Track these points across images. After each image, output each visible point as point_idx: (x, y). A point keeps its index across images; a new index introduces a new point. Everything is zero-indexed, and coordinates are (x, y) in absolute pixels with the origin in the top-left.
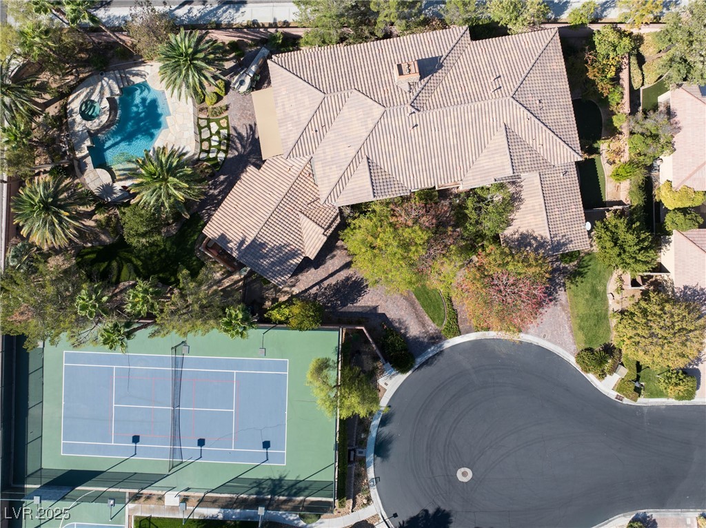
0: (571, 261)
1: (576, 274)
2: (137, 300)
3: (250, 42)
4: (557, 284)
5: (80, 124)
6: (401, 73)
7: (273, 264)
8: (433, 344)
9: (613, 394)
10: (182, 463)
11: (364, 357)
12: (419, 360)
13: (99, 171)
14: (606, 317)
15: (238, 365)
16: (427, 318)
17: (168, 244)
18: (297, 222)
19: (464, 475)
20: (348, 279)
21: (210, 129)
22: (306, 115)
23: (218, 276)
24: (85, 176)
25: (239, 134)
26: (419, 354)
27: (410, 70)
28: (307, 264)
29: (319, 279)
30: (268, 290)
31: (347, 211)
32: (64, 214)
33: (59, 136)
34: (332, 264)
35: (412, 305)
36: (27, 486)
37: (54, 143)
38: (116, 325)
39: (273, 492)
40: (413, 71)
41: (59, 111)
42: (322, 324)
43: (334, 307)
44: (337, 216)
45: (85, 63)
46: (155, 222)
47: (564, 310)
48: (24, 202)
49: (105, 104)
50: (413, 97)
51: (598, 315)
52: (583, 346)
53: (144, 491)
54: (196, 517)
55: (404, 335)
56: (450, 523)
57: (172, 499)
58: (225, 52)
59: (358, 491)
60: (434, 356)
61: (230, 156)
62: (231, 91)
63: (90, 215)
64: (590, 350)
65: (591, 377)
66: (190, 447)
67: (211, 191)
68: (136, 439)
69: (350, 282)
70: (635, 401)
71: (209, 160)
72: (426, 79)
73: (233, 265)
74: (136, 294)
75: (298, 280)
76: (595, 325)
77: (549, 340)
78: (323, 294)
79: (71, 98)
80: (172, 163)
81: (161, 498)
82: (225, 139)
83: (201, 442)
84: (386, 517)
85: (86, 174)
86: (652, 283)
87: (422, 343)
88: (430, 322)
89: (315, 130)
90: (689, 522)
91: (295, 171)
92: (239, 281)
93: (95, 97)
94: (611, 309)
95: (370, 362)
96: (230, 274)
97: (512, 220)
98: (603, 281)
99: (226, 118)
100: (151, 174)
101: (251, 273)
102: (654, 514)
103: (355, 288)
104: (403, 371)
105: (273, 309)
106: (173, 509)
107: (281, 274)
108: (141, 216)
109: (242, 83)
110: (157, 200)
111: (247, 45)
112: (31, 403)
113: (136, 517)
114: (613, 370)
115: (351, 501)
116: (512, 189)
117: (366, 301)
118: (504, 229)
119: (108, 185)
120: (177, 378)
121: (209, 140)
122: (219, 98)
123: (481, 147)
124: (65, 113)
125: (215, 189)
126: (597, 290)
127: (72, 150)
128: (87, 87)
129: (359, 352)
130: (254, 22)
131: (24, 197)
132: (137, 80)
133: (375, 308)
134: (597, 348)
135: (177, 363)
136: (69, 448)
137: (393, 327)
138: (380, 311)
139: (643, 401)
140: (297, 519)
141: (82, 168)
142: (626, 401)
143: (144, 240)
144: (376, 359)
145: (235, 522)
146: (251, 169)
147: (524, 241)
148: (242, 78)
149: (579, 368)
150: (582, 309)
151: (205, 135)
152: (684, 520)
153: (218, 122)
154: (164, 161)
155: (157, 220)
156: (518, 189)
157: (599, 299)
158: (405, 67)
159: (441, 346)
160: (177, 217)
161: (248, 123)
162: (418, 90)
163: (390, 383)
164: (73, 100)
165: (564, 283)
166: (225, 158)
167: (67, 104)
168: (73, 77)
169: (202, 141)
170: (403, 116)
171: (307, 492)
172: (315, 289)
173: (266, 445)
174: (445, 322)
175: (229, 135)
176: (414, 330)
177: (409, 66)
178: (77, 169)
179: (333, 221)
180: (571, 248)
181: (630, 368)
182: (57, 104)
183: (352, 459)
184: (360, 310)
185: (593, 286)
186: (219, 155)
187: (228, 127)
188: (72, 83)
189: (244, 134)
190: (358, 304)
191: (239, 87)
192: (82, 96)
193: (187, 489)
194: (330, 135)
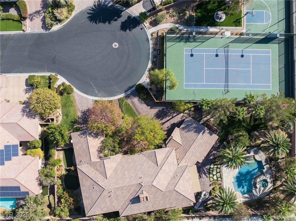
0: (77, 127)
1: (75, 122)
2: (242, 112)
3: (202, 211)
4: (81, 118)
5: (268, 178)
7: (191, 125)
8: (128, 95)
9: (59, 77)
10: (224, 48)
11: (155, 90)
12: (134, 88)
13: (260, 160)
14: (62, 107)
15: (203, 86)
16: (131, 105)
17: (232, 131)
18: (183, 141)
19: (115, 45)
20: (162, 119)
21: (217, 177)
22: (181, 182)
23: (212, 119)
24: (265, 157)
25: (205, 175)
26: (134, 91)
27: (144, 198)
28: (178, 125)
29: (173, 119)
30: (193, 115)
31: (163, 145)
32: (271, 143)
33: (276, 173)
34: (168, 125)
35: (137, 110)
36: (284, 37)
37: (278, 170)
38: (249, 103)
39: (189, 37)
41: (276, 183)
42: (172, 102)
43: (167, 108)
44: (167, 144)
45: (266, 202)
46: (237, 140)
47: (79, 109)
48: (286, 147)
49: (258, 186)
50: (141, 189)
51: (65, 107)
52: (71, 95)
53: (238, 37)
54: (218, 27)
55: (140, 98)
56: (120, 26)
57: (228, 34)
58: (212, 207)
59: (156, 38)
60: (128, 90)
61: (209, 166)
62: (209, 191)
63: (263, 142)
64: (68, 94)
65: (67, 83)
66: (221, 54)
67: (215, 152)
68: (242, 56)
69: (161, 118)
70: (51, 75)
71: (217, 165)
73: (206, 124)
75: (181, 118)
76: (66, 103)
77: (84, 97)
78: (171, 113)
79: (272, 188)
80: (231, 163)
81: (232, 34)
82: (211, 173)
83: (217, 56)
84: (145, 28)
85: (265, 159)
86: (45, 119)
87: (133, 95)
88: (130, 103)
89: (177, 176)
90: (30, 29)
91: (184, 161)
92: (204, 118)
93: (262, 188)
94: (61, 109)
95: (152, 88)
96: (207, 121)
97: (101, 143)
98: (64, 120)
99: (210, 181)
100: (239, 158)
101: (199, 121)
102: (43, 31)
103: (159, 116)
104: (140, 84)
105: (191, 108)
106: (227, 30)
107: (188, 121)
108: (242, 143)
109: (205, 195)
110: (236, 149)
111: (203, 210)
112: (283, 69)
113: (241, 26)
114: (59, 86)
115: (159, 35)
116: (102, 155)
117: (155, 111)
118: (104, 140)
119: (256, 154)
120: (227, 80)
121: (217, 173)
122: (213, 189)
123: (116, 170)
124: (274, 182)
125: (214, 153)
126: (66, 117)
127: (270, 168)
128: (266, 192)
129: (157, 92)
130: (200, 219)
131: (286, 149)
132: (246, 195)
133: (151, 108)
134: (65, 94)
135: (227, 86)
136: (268, 52)
137: (144, 101)
138: (149, 107)
139: (48, 74)
140: (179, 27)
141: (266, 161)
142: (54, 74)
143: (241, 134)
144: (151, 89)
145: (203, 26)
146: (201, 161)
147: (96, 135)
148: (204, 197)
149: (72, 87)
150: (72, 109)
151: (218, 175)
152: (31, 29)
153: (214, 180)
154: (234, 164)
155: (236, 141)
156: (99, 155)
157: (65, 113)
159: (125, 94)
160: (228, 143)
161: (202, 179)
162: (140, 192)
163: (144, 80)
164: (271, 187)
165: (79, 118)
166: (211, 165)
167: (273, 185)
168: (271, 196)
169: (220, 172)
171: (176, 38)
172: (174, 115)
173: (192, 55)
174: (124, 103)
175: (209, 174)
176: (136, 100)
178: (268, 160)
179: (169, 142)
180: (79, 133)
181: (53, 87)
182: (277, 186)
183: (159, 51)
184: (158, 107)
185: (67, 118)
186: (213, 166)
187: (210, 177)
188: (271, 194)
189: (203, 175)
190: (158, 110)
191: (206, 193)
192: (267, 189)
193: (222, 38)
194: (172, 174)
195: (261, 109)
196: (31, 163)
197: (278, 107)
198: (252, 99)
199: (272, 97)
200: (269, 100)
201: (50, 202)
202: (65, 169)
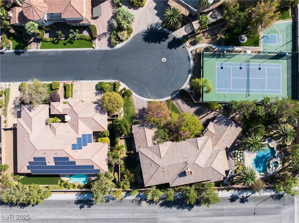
0: (135, 121)
1: (133, 118)
2: (261, 110)
3: (229, 185)
4: (138, 115)
5: (278, 160)
6: (191, 172)
7: (222, 120)
8: (174, 97)
9: (121, 83)
10: (246, 62)
11: (194, 94)
12: (178, 93)
13: (272, 147)
14: (124, 106)
15: (230, 91)
16: (176, 105)
17: (251, 125)
18: (216, 132)
19: (164, 60)
20: (199, 116)
21: (240, 159)
22: (215, 161)
23: (237, 116)
24: (276, 145)
25: (232, 158)
26: (178, 94)
27: (188, 173)
28: (212, 120)
29: (207, 116)
30: (222, 112)
31: (201, 135)
32: (281, 133)
33: (284, 157)
34: (204, 120)
35: (180, 109)
36: (291, 55)
37: (286, 155)
38: (266, 103)
39: (220, 54)
40: (187, 172)
41: (285, 164)
42: (207, 103)
43: (203, 108)
44: (204, 134)
45: (278, 178)
46: (256, 131)
47: (136, 108)
48: (293, 136)
49: (271, 166)
50: (187, 166)
51: (126, 106)
52: (130, 97)
53: (257, 54)
54: (242, 47)
55: (182, 100)
56: (168, 45)
57: (249, 52)
58: (236, 182)
59: (195, 55)
60: (174, 94)
61: (234, 151)
62: (234, 170)
63: (275, 134)
64: (128, 96)
65: (127, 88)
66: (244, 67)
67: (239, 141)
68: (260, 69)
69: (198, 115)
70: (115, 82)
71: (240, 150)
72: (183, 171)
73: (233, 119)
74: (261, 111)
75: (214, 115)
76: (127, 103)
77: (140, 99)
78: (206, 111)
79: (281, 168)
80: (252, 147)
81: (252, 52)
82: (236, 156)
83: (241, 68)
84: (186, 47)
85: (276, 146)
86: (110, 115)
87: (177, 98)
88: (175, 104)
89: (213, 157)
90: (98, 46)
91: (217, 146)
92: (231, 115)
93: (274, 168)
94: (122, 108)
95: (192, 92)
96: (233, 117)
97: (154, 133)
98: (125, 116)
99: (235, 163)
100: (258, 144)
101: (228, 117)
102: (108, 48)
103: (198, 113)
104: (182, 90)
105: (221, 107)
106: (248, 49)
107: (219, 117)
108: (260, 133)
109: (231, 173)
110: (256, 137)
111: (230, 184)
112: (290, 79)
113: (259, 46)
114: (122, 91)
115: (197, 52)
116: (156, 142)
117: (194, 109)
118: (157, 130)
119: (270, 142)
120: (248, 87)
121: (240, 156)
122: (238, 168)
123: (167, 153)
124: (283, 164)
125: (238, 142)
126: (127, 113)
127: (280, 153)
128: (276, 171)
129: (196, 95)
130: (228, 191)
131: (292, 137)
132: (262, 173)
133: (191, 108)
134: (126, 97)
135: (248, 91)
136: (279, 66)
137: (186, 102)
138: (189, 107)
139: (113, 81)
140: (212, 46)
141: (277, 147)
142: (117, 81)
143: (259, 126)
144: (191, 93)
145: (231, 46)
146: (229, 147)
147: (151, 127)
148: (231, 174)
149: (131, 91)
150: (131, 108)
151: (241, 158)
152: (99, 47)
153: (238, 161)
154: (254, 148)
155: (256, 132)
156: (153, 142)
157: (126, 111)
158: (190, 174)
159: (171, 97)
160: (250, 133)
161: (229, 161)
162: (185, 168)
163: (186, 86)
164: (281, 167)
165: (136, 115)
166: (235, 151)
167: (283, 166)
168: (281, 174)
169: (242, 156)
170: (190, 160)
171: (210, 54)
172: (209, 113)
173: (222, 68)
174: (170, 104)
176: (179, 101)
177: (189, 174)
178: (279, 147)
179: (205, 132)
180: (138, 125)
181: (117, 91)
182: (285, 166)
183: (197, 64)
184: (195, 107)
185: (128, 115)
186: (237, 151)
187: (235, 160)
188: (281, 172)
189: (230, 158)
190: (196, 109)
191: (232, 171)
192: (278, 168)
193: (245, 55)
194: (209, 156)
195: (275, 108)
196: (102, 148)
197: (287, 106)
198: (268, 100)
199: (282, 99)
200: (280, 101)
201: (115, 178)
202: (126, 153)
